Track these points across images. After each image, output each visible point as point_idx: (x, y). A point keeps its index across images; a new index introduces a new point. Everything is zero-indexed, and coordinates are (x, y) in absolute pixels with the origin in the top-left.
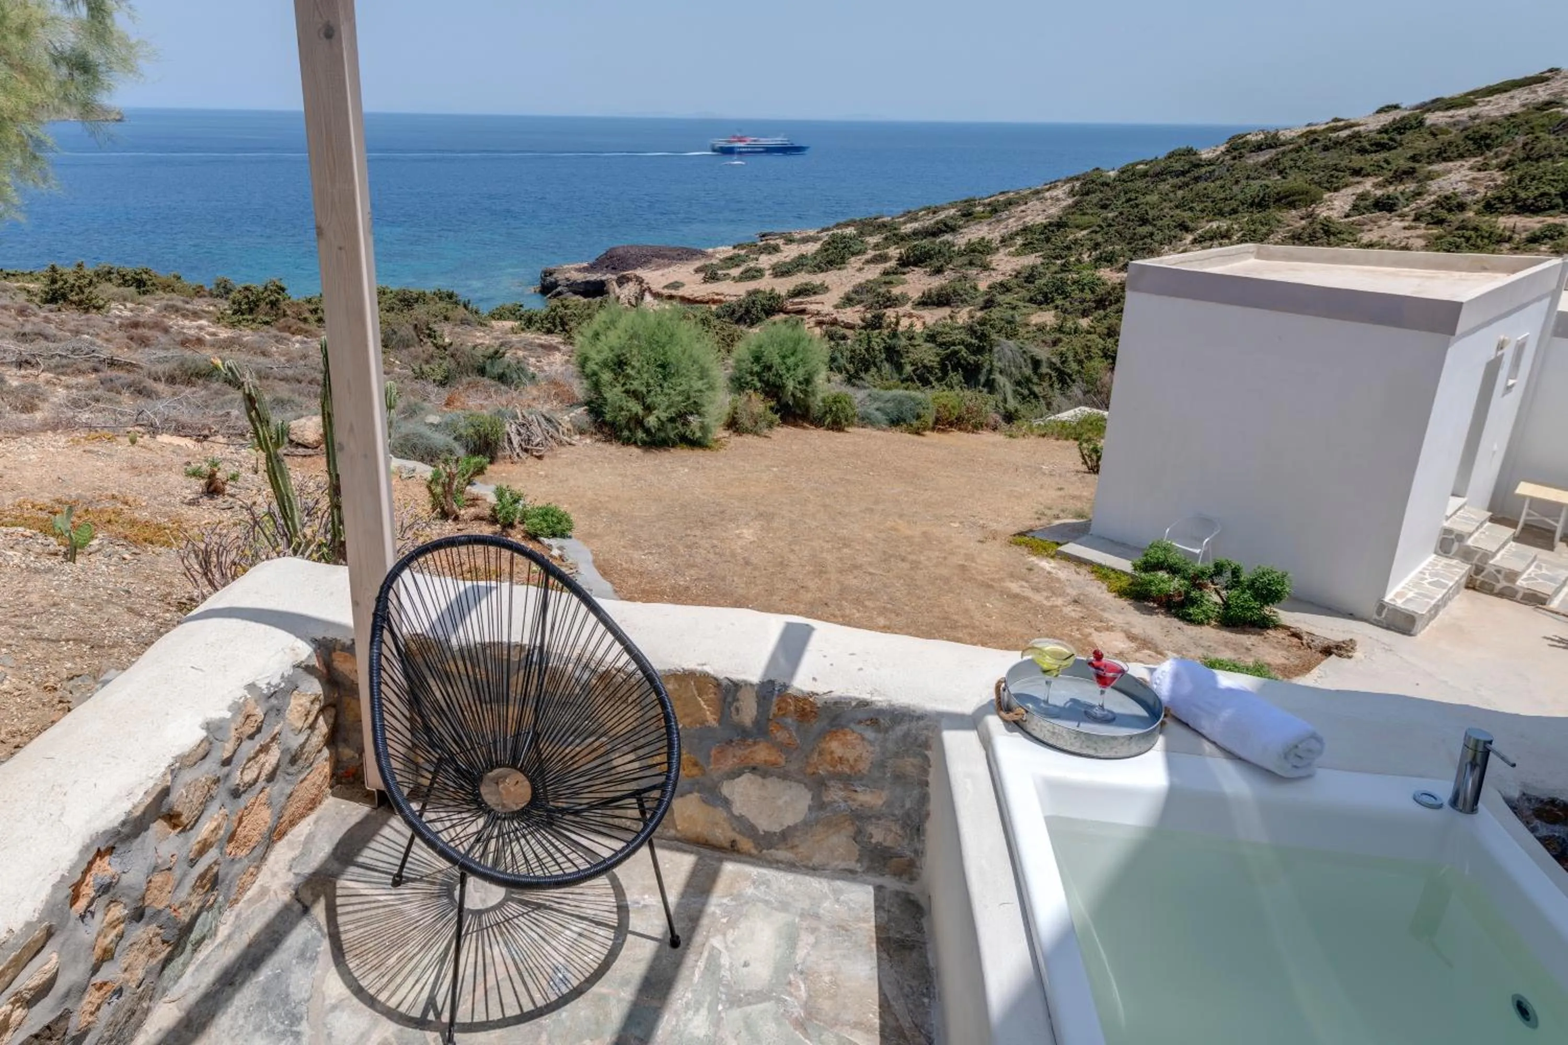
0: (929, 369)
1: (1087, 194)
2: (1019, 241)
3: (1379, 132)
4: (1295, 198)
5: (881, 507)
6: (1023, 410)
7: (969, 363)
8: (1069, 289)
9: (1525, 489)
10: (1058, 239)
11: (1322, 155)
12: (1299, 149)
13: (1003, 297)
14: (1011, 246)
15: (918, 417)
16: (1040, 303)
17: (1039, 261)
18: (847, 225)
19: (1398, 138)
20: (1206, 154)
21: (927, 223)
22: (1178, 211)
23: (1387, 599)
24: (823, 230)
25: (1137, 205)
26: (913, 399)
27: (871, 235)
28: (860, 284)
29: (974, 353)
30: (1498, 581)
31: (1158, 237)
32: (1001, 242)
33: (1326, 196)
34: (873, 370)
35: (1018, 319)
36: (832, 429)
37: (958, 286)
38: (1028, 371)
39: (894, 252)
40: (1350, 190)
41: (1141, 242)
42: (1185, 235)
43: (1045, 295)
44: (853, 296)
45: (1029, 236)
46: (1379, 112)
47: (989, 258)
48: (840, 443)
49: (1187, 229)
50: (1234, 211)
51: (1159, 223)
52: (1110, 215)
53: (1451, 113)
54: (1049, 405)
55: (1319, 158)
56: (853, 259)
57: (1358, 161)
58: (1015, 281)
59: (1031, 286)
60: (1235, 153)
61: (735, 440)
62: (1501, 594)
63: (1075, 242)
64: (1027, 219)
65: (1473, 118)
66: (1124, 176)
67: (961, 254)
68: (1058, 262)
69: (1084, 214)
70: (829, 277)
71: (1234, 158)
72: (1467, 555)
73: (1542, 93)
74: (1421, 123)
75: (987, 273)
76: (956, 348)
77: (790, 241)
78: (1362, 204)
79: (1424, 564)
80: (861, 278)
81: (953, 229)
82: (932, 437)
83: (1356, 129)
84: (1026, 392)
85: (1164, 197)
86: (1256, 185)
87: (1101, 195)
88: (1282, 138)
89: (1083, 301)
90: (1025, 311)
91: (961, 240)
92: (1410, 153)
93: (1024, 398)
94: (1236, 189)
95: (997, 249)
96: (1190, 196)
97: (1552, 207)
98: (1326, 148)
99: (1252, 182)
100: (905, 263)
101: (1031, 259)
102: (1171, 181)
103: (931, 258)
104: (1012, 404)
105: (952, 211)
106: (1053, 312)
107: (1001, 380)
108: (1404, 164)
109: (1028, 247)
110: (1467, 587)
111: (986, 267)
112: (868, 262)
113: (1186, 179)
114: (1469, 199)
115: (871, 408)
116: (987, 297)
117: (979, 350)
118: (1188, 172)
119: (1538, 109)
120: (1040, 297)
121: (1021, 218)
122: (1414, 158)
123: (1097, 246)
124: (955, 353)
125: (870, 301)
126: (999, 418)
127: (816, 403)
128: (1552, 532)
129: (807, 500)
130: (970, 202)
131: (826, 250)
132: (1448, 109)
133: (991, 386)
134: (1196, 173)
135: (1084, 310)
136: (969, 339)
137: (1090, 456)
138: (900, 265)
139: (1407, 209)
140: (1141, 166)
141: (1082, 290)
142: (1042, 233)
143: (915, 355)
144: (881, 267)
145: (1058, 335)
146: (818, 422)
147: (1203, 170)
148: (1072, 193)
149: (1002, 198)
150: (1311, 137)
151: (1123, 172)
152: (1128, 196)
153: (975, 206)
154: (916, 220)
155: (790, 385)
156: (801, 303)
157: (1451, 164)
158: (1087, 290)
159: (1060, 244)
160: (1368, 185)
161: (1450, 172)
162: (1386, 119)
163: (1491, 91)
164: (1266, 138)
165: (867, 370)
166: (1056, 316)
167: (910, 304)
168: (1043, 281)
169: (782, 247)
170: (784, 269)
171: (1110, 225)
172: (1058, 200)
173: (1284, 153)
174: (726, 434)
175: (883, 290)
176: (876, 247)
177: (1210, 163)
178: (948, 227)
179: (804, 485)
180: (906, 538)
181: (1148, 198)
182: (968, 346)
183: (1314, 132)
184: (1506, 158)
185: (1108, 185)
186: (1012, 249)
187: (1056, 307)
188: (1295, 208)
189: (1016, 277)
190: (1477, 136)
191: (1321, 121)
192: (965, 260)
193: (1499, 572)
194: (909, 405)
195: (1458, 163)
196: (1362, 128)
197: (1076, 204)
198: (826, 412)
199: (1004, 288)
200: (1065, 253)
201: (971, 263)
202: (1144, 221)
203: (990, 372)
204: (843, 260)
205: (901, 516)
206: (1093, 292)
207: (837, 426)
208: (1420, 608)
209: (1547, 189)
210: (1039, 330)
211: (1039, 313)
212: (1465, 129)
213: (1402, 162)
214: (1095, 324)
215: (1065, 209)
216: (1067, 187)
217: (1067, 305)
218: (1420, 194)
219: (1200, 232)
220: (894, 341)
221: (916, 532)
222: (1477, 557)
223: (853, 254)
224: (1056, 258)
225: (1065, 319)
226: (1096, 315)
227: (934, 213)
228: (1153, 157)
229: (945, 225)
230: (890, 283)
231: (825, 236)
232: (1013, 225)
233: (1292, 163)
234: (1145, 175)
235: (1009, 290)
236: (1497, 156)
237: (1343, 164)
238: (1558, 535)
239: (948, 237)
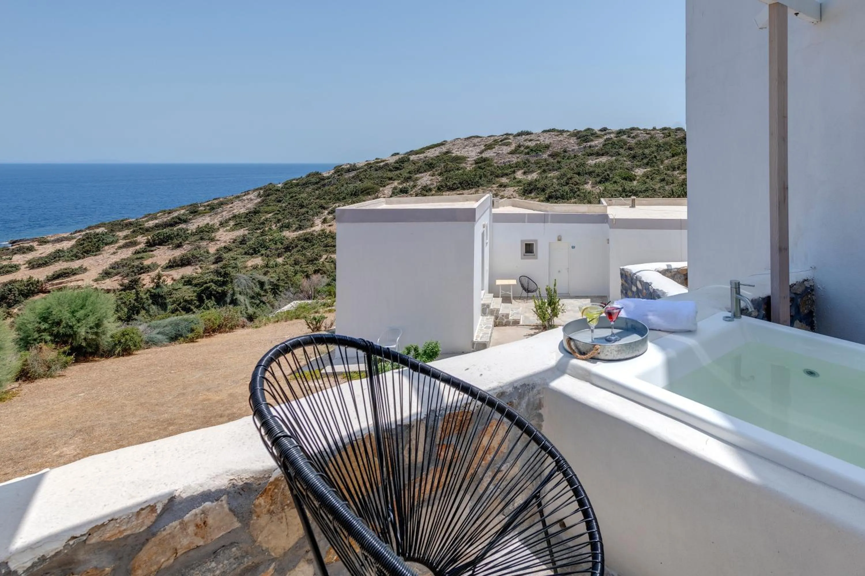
0: (190, 302)
1: (268, 195)
2: (232, 223)
3: (395, 163)
4: (369, 190)
5: (190, 390)
6: (258, 311)
7: (218, 292)
8: (268, 244)
9: (499, 282)
10: (256, 219)
11: (376, 172)
12: (366, 171)
13: (227, 254)
14: (227, 226)
15: (192, 330)
16: (252, 254)
17: (246, 232)
18: (98, 227)
19: (402, 165)
20: (325, 175)
21: (165, 220)
22: (318, 200)
23: (474, 340)
24: (76, 232)
25: (297, 199)
26: (186, 320)
27: (120, 231)
28: (116, 262)
29: (220, 286)
30: (503, 320)
31: (311, 213)
32: (220, 225)
33: (381, 189)
34: (143, 312)
35: (239, 265)
36: (123, 355)
37: (195, 253)
38: (257, 289)
39: (142, 239)
40: (389, 186)
41: (303, 216)
42: (324, 211)
43: (254, 249)
44: (111, 270)
45: (238, 220)
46: (393, 155)
47: (213, 235)
48: (135, 362)
49: (324, 208)
50: (344, 198)
51: (310, 207)
52: (284, 205)
53: (418, 156)
54: (273, 306)
55: (375, 174)
56: (107, 247)
57: (390, 174)
58: (234, 245)
59: (245, 246)
60: (339, 173)
61: (27, 387)
62: (506, 325)
63: (266, 220)
64: (235, 211)
65: (426, 157)
66: (287, 186)
67: (193, 234)
68: (258, 231)
69: (269, 206)
70: (87, 262)
71: (339, 175)
72: (492, 312)
73: (444, 149)
74: (409, 159)
75: (214, 243)
76: (208, 285)
77: (43, 242)
78: (395, 191)
79: (480, 322)
80: (116, 258)
81: (185, 221)
82: (203, 341)
83: (386, 162)
84: (258, 302)
85: (309, 194)
86: (351, 186)
87: (276, 196)
88: (358, 166)
89: (277, 249)
90: (243, 260)
91: (192, 227)
92: (408, 171)
93: (257, 306)
94: (343, 189)
95: (218, 229)
96: (322, 193)
97: (458, 188)
98: (376, 170)
99: (349, 185)
100: (151, 245)
101: (241, 232)
102: (311, 187)
103: (172, 239)
104: (251, 310)
105: (182, 212)
106: (260, 258)
107: (241, 298)
108: (408, 175)
109: (238, 226)
110: (495, 326)
111: (212, 240)
112: (120, 248)
113: (319, 186)
114: (432, 187)
115: (154, 334)
116: (216, 256)
117: (224, 283)
118: (319, 182)
119: (445, 154)
120: (251, 251)
121: (230, 211)
122: (409, 172)
123: (279, 221)
124: (208, 288)
125: (126, 272)
126: (245, 320)
127: (105, 341)
128: (510, 297)
129: (123, 406)
130: (195, 205)
131: (81, 245)
132: (416, 154)
133: (234, 302)
134: (322, 182)
135: (279, 254)
136: (216, 278)
137: (311, 323)
138: (148, 246)
139: (412, 192)
140: (294, 181)
141: (276, 244)
142: (245, 218)
143: (177, 295)
144: (132, 250)
145: (266, 269)
146: (109, 354)
147: (326, 181)
148: (259, 196)
149: (216, 202)
150: (369, 166)
151: (286, 184)
152: (291, 195)
153: (199, 207)
154: (156, 218)
155: (82, 332)
156: (61, 283)
157: (422, 174)
158: (279, 244)
159: (257, 222)
160: (396, 183)
161: (423, 177)
162: (396, 158)
163: (429, 148)
164: (351, 166)
165: (138, 313)
166: (263, 260)
167: (159, 269)
168: (251, 242)
169: (36, 247)
170: (40, 262)
171: (284, 210)
172: (251, 200)
173: (360, 173)
174: (16, 385)
175: (137, 263)
176: (126, 237)
177: (328, 178)
178: (180, 220)
179: (116, 396)
180: (218, 402)
181: (302, 195)
182: (215, 283)
183: (370, 164)
184: (440, 171)
185: (279, 191)
186: (228, 228)
187: (262, 255)
188: (370, 195)
189: (234, 242)
190: (429, 163)
191: (372, 159)
192: (197, 237)
193: (503, 316)
194: (183, 324)
195: (425, 174)
196: (388, 162)
197: (263, 201)
198: (116, 344)
199: (227, 249)
200: (262, 226)
201: (202, 239)
202: (302, 206)
203: (233, 294)
204: (98, 249)
205: (208, 390)
206: (282, 244)
207: (127, 351)
208: (485, 339)
209: (455, 181)
210: (254, 268)
211: (252, 259)
212: (424, 161)
213: (406, 174)
214: (287, 260)
215: (256, 204)
216: (256, 193)
217: (268, 252)
218: (415, 186)
219: (330, 209)
220: (158, 290)
221: (224, 395)
222: (495, 312)
223: (107, 244)
224: (257, 229)
225: (269, 260)
226: (286, 255)
227: (169, 213)
228: (300, 177)
229: (179, 219)
230: (142, 258)
231: (79, 236)
232: (226, 215)
233: (364, 176)
234: (297, 185)
235: (230, 250)
236: (436, 171)
237: (385, 175)
238: (512, 298)
239: (183, 226)
